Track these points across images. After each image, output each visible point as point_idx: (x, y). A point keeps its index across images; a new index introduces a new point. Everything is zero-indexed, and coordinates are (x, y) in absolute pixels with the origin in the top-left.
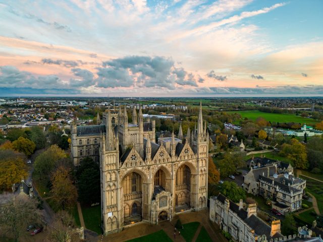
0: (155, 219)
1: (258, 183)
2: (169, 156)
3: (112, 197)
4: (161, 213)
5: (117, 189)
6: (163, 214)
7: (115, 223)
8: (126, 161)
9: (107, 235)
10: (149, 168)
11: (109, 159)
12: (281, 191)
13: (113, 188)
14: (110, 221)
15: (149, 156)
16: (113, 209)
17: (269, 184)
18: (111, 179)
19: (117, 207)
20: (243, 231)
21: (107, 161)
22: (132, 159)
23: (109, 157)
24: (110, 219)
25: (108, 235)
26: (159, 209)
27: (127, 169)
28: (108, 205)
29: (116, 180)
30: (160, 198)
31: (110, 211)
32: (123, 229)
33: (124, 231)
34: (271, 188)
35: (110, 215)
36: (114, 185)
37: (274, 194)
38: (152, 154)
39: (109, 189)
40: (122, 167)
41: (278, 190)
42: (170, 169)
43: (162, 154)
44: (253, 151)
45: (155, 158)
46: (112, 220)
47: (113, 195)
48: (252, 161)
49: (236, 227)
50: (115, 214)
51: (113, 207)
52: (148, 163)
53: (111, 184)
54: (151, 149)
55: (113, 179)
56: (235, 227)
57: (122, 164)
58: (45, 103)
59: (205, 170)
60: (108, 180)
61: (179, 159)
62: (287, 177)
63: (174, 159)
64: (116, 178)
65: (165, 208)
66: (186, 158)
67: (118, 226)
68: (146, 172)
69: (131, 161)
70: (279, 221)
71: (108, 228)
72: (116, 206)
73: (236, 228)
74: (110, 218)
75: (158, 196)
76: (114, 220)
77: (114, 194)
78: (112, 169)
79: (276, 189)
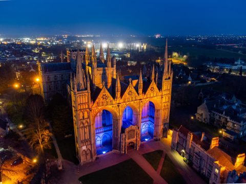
0: (124, 149)
1: (210, 113)
2: (137, 94)
3: (85, 133)
4: (129, 144)
5: (90, 126)
6: (131, 144)
7: (89, 154)
8: (97, 100)
9: (82, 164)
10: (118, 106)
12: (231, 121)
13: (86, 124)
14: (84, 153)
15: (118, 94)
16: (87, 143)
17: (220, 115)
18: (83, 117)
19: (90, 141)
20: (206, 160)
21: (79, 101)
22: (103, 99)
23: (81, 97)
24: (84, 152)
25: (84, 165)
26: (128, 141)
27: (98, 107)
28: (82, 139)
29: (89, 117)
30: (129, 132)
31: (84, 144)
32: (97, 158)
34: (222, 118)
35: (84, 148)
36: (87, 122)
37: (224, 123)
38: (121, 93)
39: (82, 125)
40: (93, 106)
41: (228, 120)
42: (137, 107)
43: (130, 93)
44: (199, 83)
45: (124, 96)
46: (86, 152)
47: (86, 131)
48: (201, 93)
49: (199, 156)
50: (89, 147)
51: (87, 141)
53: (84, 121)
54: (120, 88)
55: (86, 116)
56: (197, 156)
57: (94, 103)
59: (167, 106)
60: (81, 118)
61: (145, 97)
62: (234, 107)
63: (141, 97)
65: (133, 140)
66: (152, 95)
67: (92, 157)
68: (115, 110)
69: (101, 100)
70: (244, 154)
71: (83, 159)
73: (199, 158)
74: (84, 150)
75: (127, 130)
76: (88, 152)
78: (84, 108)
79: (227, 119)
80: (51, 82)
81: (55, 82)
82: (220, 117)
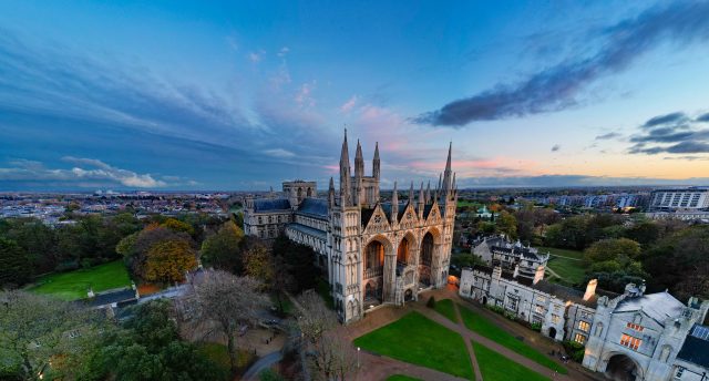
0: (400, 299)
1: (492, 254)
3: (352, 274)
4: (407, 291)
5: (358, 263)
6: (409, 292)
7: (357, 307)
8: (369, 224)
9: (347, 324)
10: (395, 235)
11: (350, 219)
13: (354, 261)
14: (350, 306)
16: (354, 290)
17: (508, 254)
18: (351, 248)
19: (359, 287)
20: (530, 300)
21: (346, 222)
22: (377, 221)
23: (349, 216)
24: (350, 303)
25: (349, 324)
26: (406, 288)
28: (348, 284)
29: (358, 250)
30: (407, 274)
31: (351, 292)
32: (365, 315)
33: (368, 318)
34: (510, 258)
35: (350, 298)
36: (356, 257)
39: (349, 262)
42: (416, 236)
43: (409, 215)
46: (352, 304)
47: (353, 271)
49: (516, 296)
50: (357, 296)
51: (354, 287)
52: (395, 228)
53: (352, 256)
55: (354, 248)
56: (514, 297)
57: (365, 227)
59: (449, 239)
61: (426, 223)
63: (422, 223)
64: (358, 248)
65: (411, 285)
66: (433, 222)
67: (359, 311)
68: (391, 239)
69: (375, 223)
71: (348, 315)
72: (357, 286)
74: (350, 301)
76: (355, 304)
77: (355, 270)
78: (353, 234)
79: (516, 257)
80: (263, 226)
81: (269, 225)
82: (507, 258)
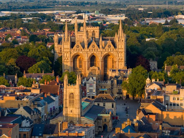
2: (98, 48)
8: (74, 48)
11: (66, 45)
15: (86, 46)
21: (65, 47)
22: (77, 47)
27: (74, 52)
39: (65, 61)
40: (72, 51)
43: (94, 46)
45: (89, 48)
52: (86, 50)
57: (72, 49)
58: (24, 16)
59: (122, 59)
60: (65, 56)
64: (69, 56)
66: (109, 50)
68: (84, 55)
75: (91, 68)
77: (68, 64)
78: (67, 51)
